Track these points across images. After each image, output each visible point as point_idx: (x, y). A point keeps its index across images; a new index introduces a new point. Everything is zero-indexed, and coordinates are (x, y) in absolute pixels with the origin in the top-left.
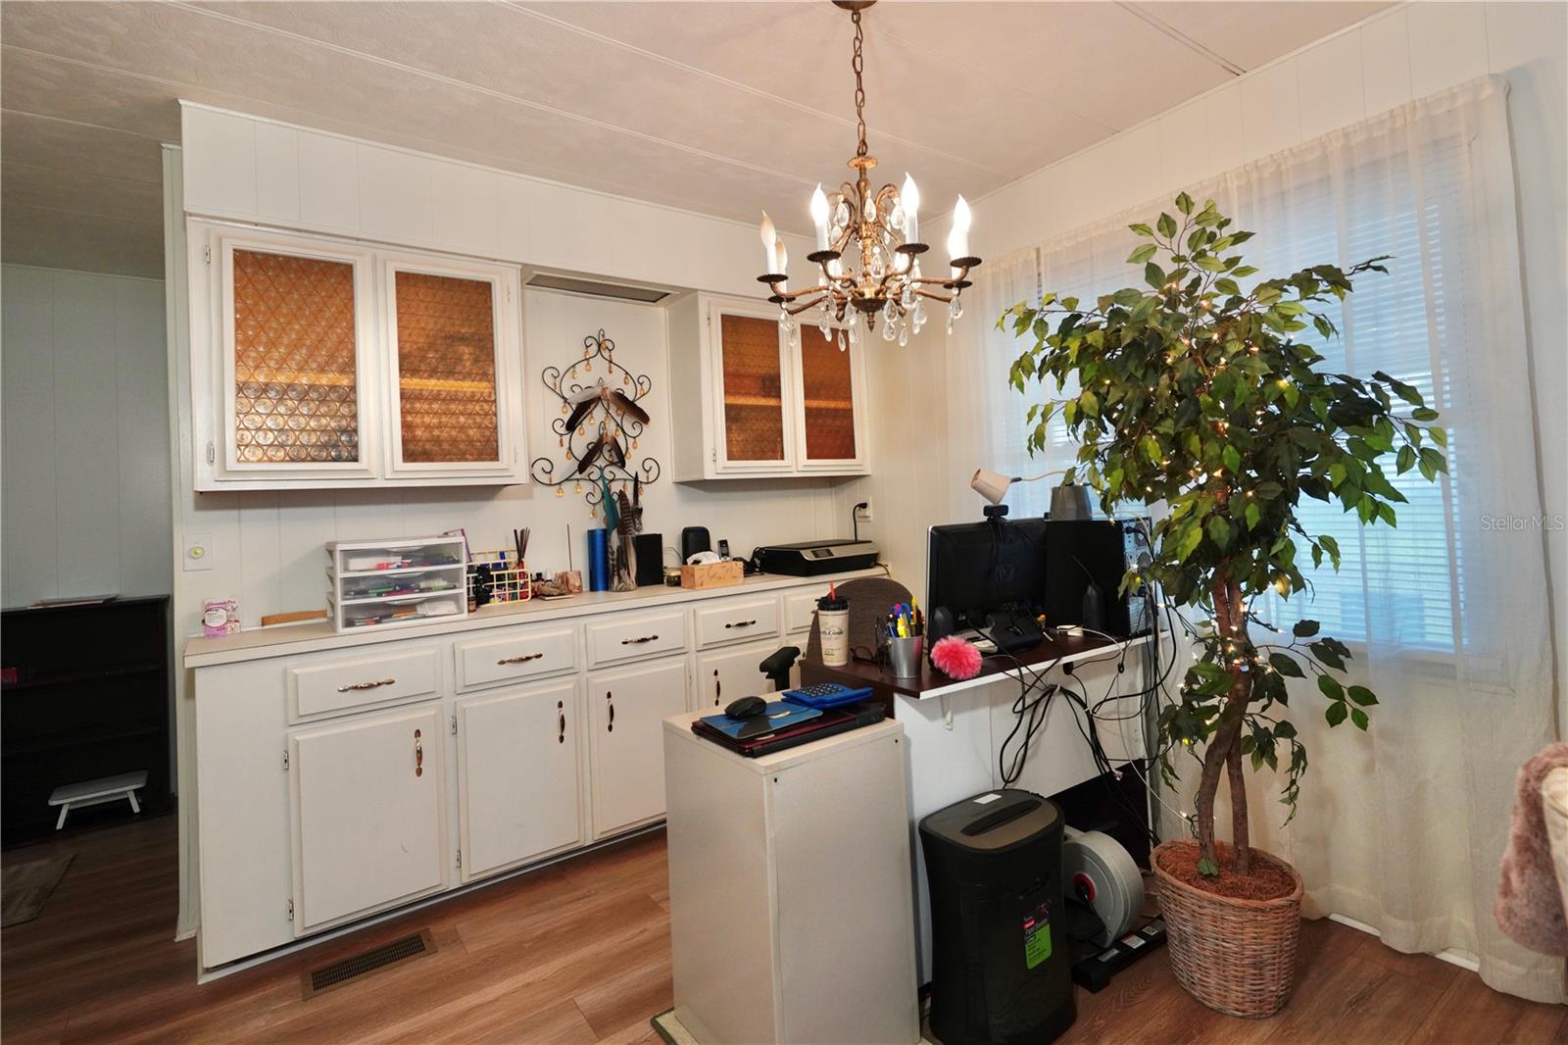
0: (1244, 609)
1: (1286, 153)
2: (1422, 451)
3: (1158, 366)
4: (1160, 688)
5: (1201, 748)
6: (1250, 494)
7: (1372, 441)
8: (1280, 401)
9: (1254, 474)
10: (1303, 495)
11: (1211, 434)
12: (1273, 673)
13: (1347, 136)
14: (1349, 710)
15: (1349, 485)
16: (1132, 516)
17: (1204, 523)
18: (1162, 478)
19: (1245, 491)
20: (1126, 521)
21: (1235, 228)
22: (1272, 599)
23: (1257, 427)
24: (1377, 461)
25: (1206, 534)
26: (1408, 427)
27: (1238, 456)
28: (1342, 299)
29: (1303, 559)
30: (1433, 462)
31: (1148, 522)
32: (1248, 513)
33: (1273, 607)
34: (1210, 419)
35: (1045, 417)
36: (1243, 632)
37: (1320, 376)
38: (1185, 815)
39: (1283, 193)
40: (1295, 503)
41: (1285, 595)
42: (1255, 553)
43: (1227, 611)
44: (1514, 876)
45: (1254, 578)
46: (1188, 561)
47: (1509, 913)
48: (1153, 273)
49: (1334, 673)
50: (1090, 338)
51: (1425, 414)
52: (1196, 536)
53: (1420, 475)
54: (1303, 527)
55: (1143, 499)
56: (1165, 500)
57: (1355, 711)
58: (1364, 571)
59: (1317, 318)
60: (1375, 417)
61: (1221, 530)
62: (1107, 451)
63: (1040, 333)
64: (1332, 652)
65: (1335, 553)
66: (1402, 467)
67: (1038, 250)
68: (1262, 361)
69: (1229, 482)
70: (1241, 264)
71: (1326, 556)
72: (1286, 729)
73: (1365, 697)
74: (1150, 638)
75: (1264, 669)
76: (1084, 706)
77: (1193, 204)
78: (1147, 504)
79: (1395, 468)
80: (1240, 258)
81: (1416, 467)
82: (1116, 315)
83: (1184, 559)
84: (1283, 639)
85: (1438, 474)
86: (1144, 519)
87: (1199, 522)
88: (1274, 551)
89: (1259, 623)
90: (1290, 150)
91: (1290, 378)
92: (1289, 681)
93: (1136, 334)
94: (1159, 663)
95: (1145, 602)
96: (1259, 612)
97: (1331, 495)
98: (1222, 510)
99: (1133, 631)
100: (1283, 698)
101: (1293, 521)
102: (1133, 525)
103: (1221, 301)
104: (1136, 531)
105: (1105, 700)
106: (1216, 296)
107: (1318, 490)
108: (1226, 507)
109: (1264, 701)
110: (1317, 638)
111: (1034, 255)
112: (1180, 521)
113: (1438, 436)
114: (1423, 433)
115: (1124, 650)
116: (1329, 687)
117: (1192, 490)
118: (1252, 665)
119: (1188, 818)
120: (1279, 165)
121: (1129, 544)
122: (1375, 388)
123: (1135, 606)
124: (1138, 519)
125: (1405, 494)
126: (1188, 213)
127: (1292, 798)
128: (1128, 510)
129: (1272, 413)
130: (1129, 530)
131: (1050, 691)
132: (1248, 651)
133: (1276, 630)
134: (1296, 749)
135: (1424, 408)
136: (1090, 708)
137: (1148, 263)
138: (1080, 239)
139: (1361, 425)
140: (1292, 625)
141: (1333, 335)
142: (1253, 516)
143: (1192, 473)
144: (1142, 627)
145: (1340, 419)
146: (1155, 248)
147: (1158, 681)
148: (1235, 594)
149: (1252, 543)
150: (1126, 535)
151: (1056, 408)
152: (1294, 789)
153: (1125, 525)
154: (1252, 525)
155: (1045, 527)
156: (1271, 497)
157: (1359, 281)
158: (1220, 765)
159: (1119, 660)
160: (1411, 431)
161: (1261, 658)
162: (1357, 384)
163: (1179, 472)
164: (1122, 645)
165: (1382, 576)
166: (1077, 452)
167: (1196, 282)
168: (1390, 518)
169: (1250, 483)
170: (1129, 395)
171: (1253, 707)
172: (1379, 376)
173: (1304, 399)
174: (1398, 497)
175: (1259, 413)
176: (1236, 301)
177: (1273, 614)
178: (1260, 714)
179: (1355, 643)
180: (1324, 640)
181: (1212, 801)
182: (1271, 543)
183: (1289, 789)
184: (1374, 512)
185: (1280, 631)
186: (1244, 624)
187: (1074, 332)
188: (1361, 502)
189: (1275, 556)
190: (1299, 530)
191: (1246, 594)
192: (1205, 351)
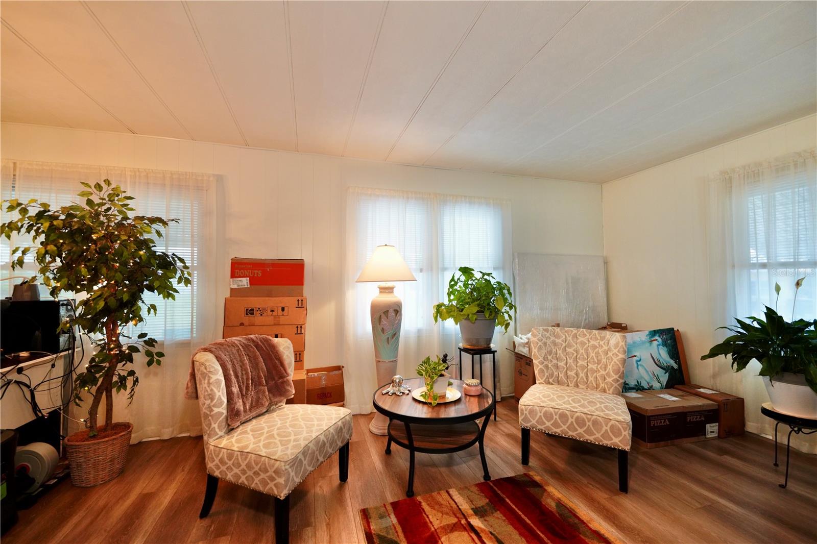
0: (118, 331)
1: (151, 171)
2: (186, 278)
3: (88, 239)
4: (73, 372)
5: (94, 389)
6: (125, 289)
7: (169, 274)
8: (140, 258)
9: (127, 282)
10: (145, 290)
11: (110, 268)
12: (128, 353)
13: (172, 174)
14: (155, 360)
15: (160, 288)
16: (66, 299)
17: (105, 299)
18: (85, 282)
19: (123, 289)
20: (62, 301)
21: (128, 194)
22: (131, 327)
23: (130, 266)
24: (170, 280)
25: (106, 303)
26: (181, 271)
27: (121, 276)
28: (165, 227)
29: (144, 313)
30: (188, 281)
31: (74, 301)
32: (124, 296)
33: (131, 330)
34: (112, 263)
35: (24, 253)
36: (118, 340)
37: (155, 252)
38: (82, 420)
39: (148, 183)
40: (142, 293)
41: (136, 325)
42: (125, 311)
43: (112, 333)
44: (189, 383)
45: (124, 320)
46: (95, 315)
47: (187, 392)
48: (90, 202)
49: (150, 348)
50: (55, 223)
51: (186, 267)
52: (101, 304)
53: (184, 285)
54: (145, 301)
55: (74, 291)
56: (85, 292)
57: (157, 359)
58: (166, 316)
59: (157, 230)
60: (172, 267)
61: (113, 302)
62: (56, 270)
63: (23, 214)
64: (151, 342)
65: (155, 309)
66: (179, 282)
67: (15, 164)
68: (134, 244)
69: (117, 285)
70: (129, 206)
71: (152, 311)
72: (132, 373)
73: (161, 355)
74: (70, 351)
75: (125, 352)
76: (28, 387)
77: (111, 184)
78: (76, 293)
79: (177, 283)
80: (129, 205)
81: (183, 282)
82: (70, 216)
83: (94, 314)
84: (134, 340)
85: (189, 285)
86: (72, 300)
87: (103, 299)
88: (133, 309)
89: (124, 336)
90: (152, 170)
91: (144, 251)
92: (134, 355)
93: (80, 226)
94: (74, 361)
95: (70, 336)
96: (125, 332)
97: (156, 291)
98: (114, 295)
99: (61, 349)
100: (131, 360)
101: (141, 299)
102: (65, 302)
103: (119, 218)
104: (67, 305)
105: (42, 382)
106: (118, 216)
107: (151, 289)
108: (115, 294)
109: (124, 362)
110: (146, 338)
111: (12, 165)
112: (94, 300)
113: (189, 274)
114: (185, 272)
115: (56, 358)
116: (149, 354)
117: (100, 288)
118: (121, 351)
119: (84, 421)
120: (147, 174)
121: (63, 311)
122: (172, 257)
123: (63, 339)
124: (68, 300)
125: (179, 291)
126: (109, 186)
127: (132, 396)
128: (65, 295)
129: (137, 261)
130: (63, 305)
131: (8, 383)
132: (119, 346)
133: (131, 338)
134: (135, 379)
135: (186, 266)
136: (32, 387)
137: (88, 199)
138: (45, 167)
139: (167, 269)
140: (138, 335)
141: (162, 237)
142: (126, 297)
143: (100, 281)
144: (66, 348)
145: (160, 266)
146: (92, 193)
147: (73, 369)
148: (116, 326)
149: (125, 307)
150: (61, 307)
151: (32, 249)
152: (133, 392)
153: (61, 303)
154: (125, 300)
155: (9, 304)
156: (134, 291)
157: (170, 223)
158: (102, 393)
159: (53, 362)
160: (182, 272)
161: (124, 348)
162: (167, 256)
163: (94, 280)
164: (55, 356)
165: (171, 317)
166: (39, 269)
167: (109, 209)
168: (174, 298)
169: (126, 286)
170: (74, 249)
171: (120, 365)
172: (173, 254)
173: (149, 258)
174: (176, 291)
175: (131, 261)
176: (126, 218)
177: (131, 332)
178: (122, 369)
179: (159, 338)
180: (148, 339)
181: (97, 408)
182: (132, 307)
183: (131, 393)
184: (168, 295)
185: (133, 338)
186: (118, 337)
187: (44, 217)
188: (164, 293)
189: (133, 311)
190: (143, 302)
191: (120, 325)
192: (110, 237)
